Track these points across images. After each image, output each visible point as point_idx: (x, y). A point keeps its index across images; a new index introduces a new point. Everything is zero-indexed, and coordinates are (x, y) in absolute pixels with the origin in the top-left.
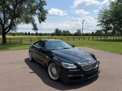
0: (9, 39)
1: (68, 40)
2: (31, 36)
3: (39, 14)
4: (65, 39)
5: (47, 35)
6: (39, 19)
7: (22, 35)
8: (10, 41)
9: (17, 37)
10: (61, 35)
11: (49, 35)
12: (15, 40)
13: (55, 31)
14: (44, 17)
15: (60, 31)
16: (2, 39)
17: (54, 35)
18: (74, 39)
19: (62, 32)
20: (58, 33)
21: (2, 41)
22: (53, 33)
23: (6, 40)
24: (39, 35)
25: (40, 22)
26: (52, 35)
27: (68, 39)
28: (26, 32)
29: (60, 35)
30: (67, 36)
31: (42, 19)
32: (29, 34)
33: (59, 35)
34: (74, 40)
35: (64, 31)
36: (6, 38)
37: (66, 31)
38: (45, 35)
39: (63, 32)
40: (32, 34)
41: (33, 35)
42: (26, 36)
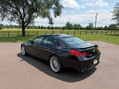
0: (28, 32)
2: (43, 30)
3: (55, 8)
4: (77, 33)
5: (58, 29)
6: (55, 14)
7: (35, 28)
10: (72, 29)
11: (60, 29)
12: (31, 33)
13: (66, 25)
14: (60, 11)
15: (71, 25)
16: (22, 32)
17: (65, 29)
18: (86, 33)
19: (73, 26)
20: (69, 27)
21: (22, 33)
23: (25, 33)
24: (51, 29)
25: (56, 17)
26: (63, 28)
27: (81, 33)
28: (39, 26)
29: (71, 29)
30: (78, 29)
31: (57, 13)
32: (42, 28)
33: (69, 29)
34: (86, 34)
35: (75, 24)
36: (25, 31)
37: (77, 24)
38: (56, 29)
39: (74, 26)
40: (44, 27)
41: (45, 29)
42: (39, 30)
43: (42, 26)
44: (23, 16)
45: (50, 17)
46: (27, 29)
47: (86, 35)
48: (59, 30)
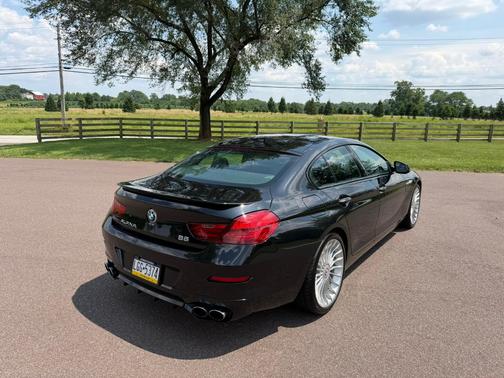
0: (220, 124)
1: (458, 140)
2: (287, 116)
3: (335, 21)
4: (443, 132)
5: (351, 113)
6: (334, 45)
7: (256, 110)
8: (220, 129)
9: (237, 116)
10: (422, 115)
11: (361, 113)
12: (233, 130)
13: (393, 94)
14: (357, 34)
15: (420, 93)
16: (198, 123)
17: (387, 113)
18: (490, 135)
19: (428, 99)
20: (406, 102)
21: (198, 129)
22: (380, 103)
23: (210, 127)
24: (320, 113)
25: (337, 58)
26: (378, 110)
27: (458, 135)
28: (271, 100)
29: (415, 114)
30: (452, 116)
31: (346, 43)
32: (282, 107)
33: (407, 114)
34: (489, 140)
35: (437, 91)
36: (210, 121)
37: (450, 92)
38: (345, 113)
39: (433, 98)
40: (294, 105)
41: (296, 112)
42: (269, 116)
43: (283, 100)
44: (205, 59)
45: (311, 57)
46: (225, 114)
47: (487, 144)
48: (358, 116)
